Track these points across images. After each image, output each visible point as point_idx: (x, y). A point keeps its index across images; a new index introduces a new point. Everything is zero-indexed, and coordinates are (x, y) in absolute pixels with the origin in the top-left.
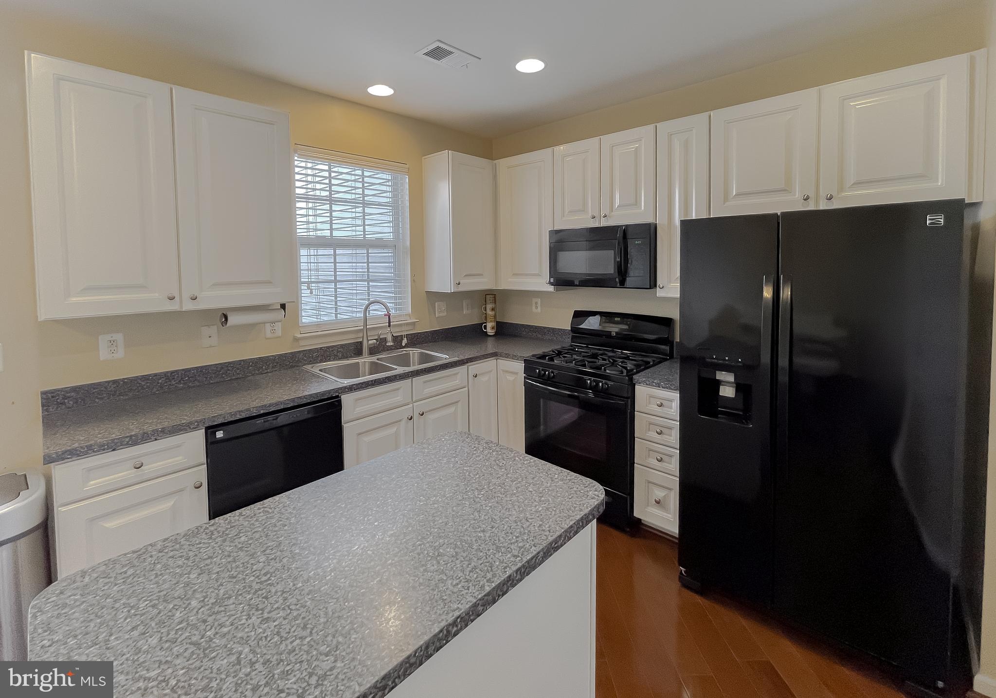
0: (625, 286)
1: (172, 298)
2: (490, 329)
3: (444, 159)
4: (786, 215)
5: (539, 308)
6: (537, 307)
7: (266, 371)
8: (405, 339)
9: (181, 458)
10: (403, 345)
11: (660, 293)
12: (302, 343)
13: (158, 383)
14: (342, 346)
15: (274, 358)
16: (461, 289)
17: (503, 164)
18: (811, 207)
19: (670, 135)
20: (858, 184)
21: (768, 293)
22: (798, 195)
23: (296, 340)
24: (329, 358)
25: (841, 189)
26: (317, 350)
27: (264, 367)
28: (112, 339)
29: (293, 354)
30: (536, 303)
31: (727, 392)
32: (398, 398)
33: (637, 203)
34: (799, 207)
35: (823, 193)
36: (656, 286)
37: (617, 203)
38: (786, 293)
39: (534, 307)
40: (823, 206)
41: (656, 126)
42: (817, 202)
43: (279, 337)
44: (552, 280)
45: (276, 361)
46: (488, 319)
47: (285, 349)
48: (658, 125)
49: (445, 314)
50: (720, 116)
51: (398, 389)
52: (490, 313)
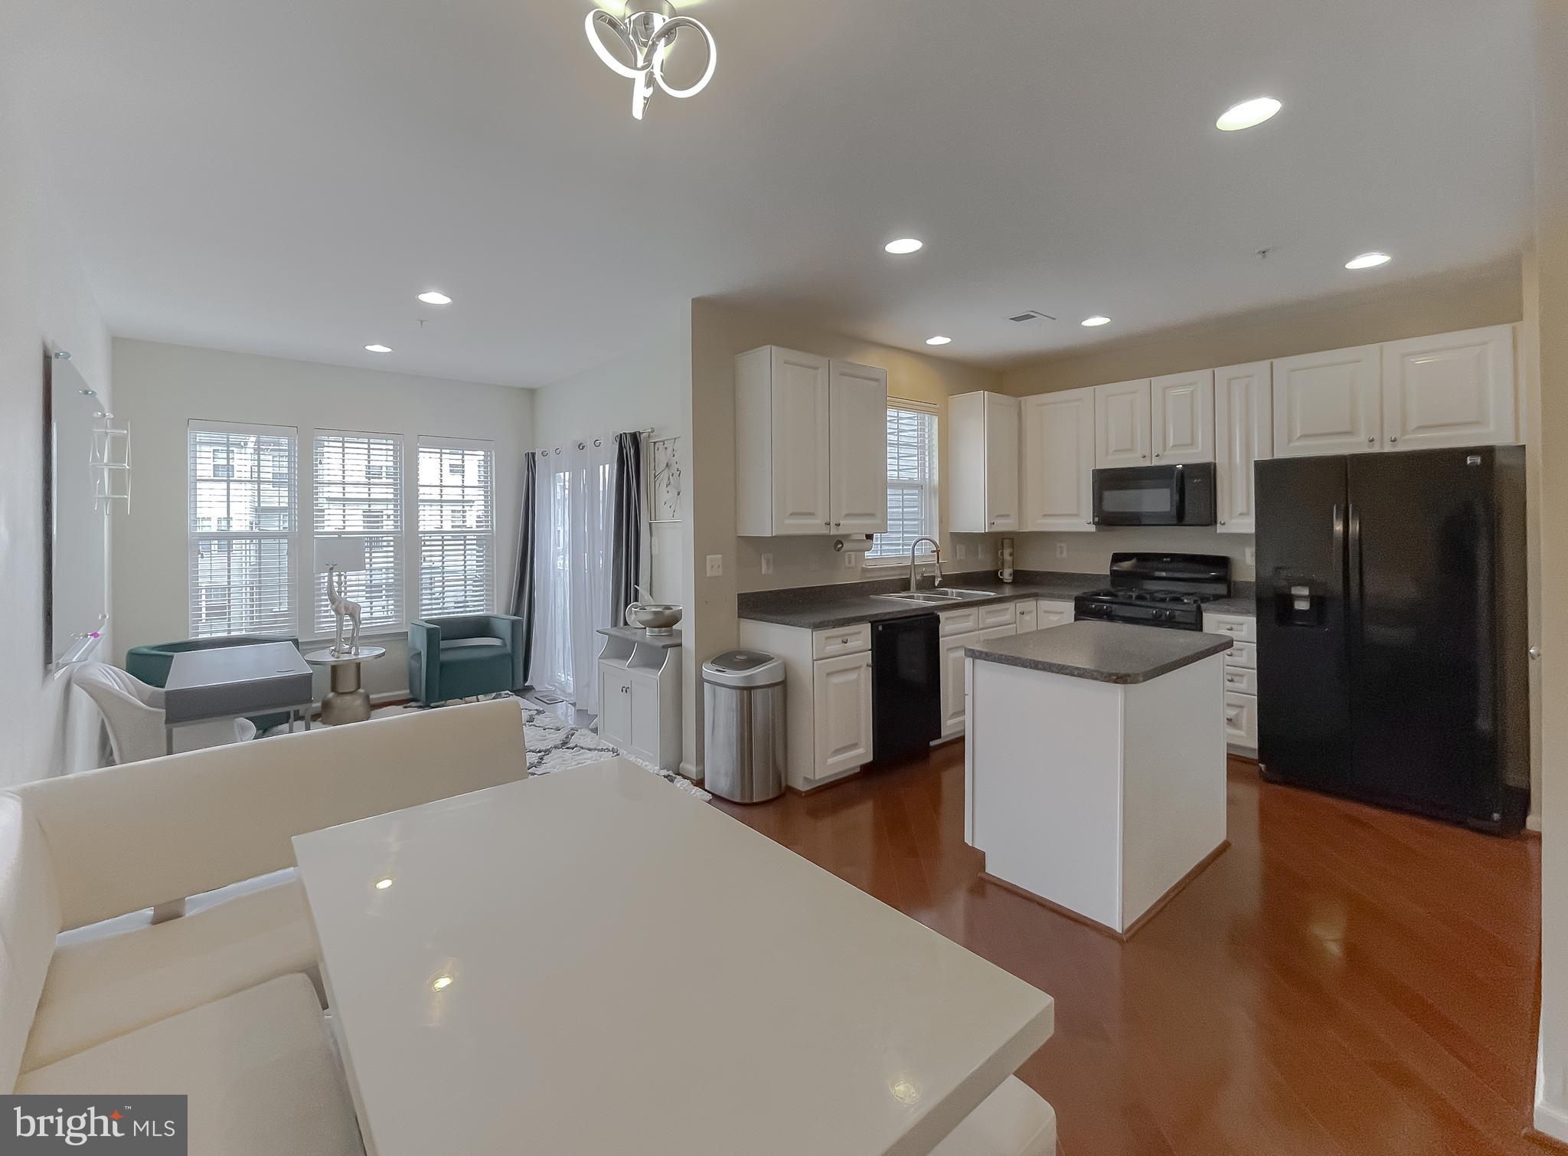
0: (1184, 523)
1: (827, 524)
2: (1007, 575)
3: (979, 399)
4: (1353, 456)
5: (1065, 554)
6: (1062, 553)
9: (860, 642)
11: (1220, 529)
12: (869, 575)
14: (892, 581)
15: (851, 586)
16: (995, 529)
17: (1031, 402)
18: (1376, 449)
19: (1230, 380)
20: (1421, 428)
21: (1338, 527)
22: (1363, 437)
23: (864, 570)
24: (884, 591)
25: (1404, 432)
26: (877, 582)
27: (846, 593)
29: (863, 584)
30: (1061, 548)
31: (1302, 605)
32: (969, 624)
33: (1192, 443)
34: (1366, 449)
35: (1387, 437)
36: (1216, 522)
37: (1171, 442)
38: (1354, 527)
40: (1388, 449)
41: (1214, 371)
42: (1382, 447)
44: (1096, 519)
45: (852, 589)
46: (1005, 564)
48: (1216, 370)
50: (1282, 364)
51: (969, 615)
52: (1007, 557)
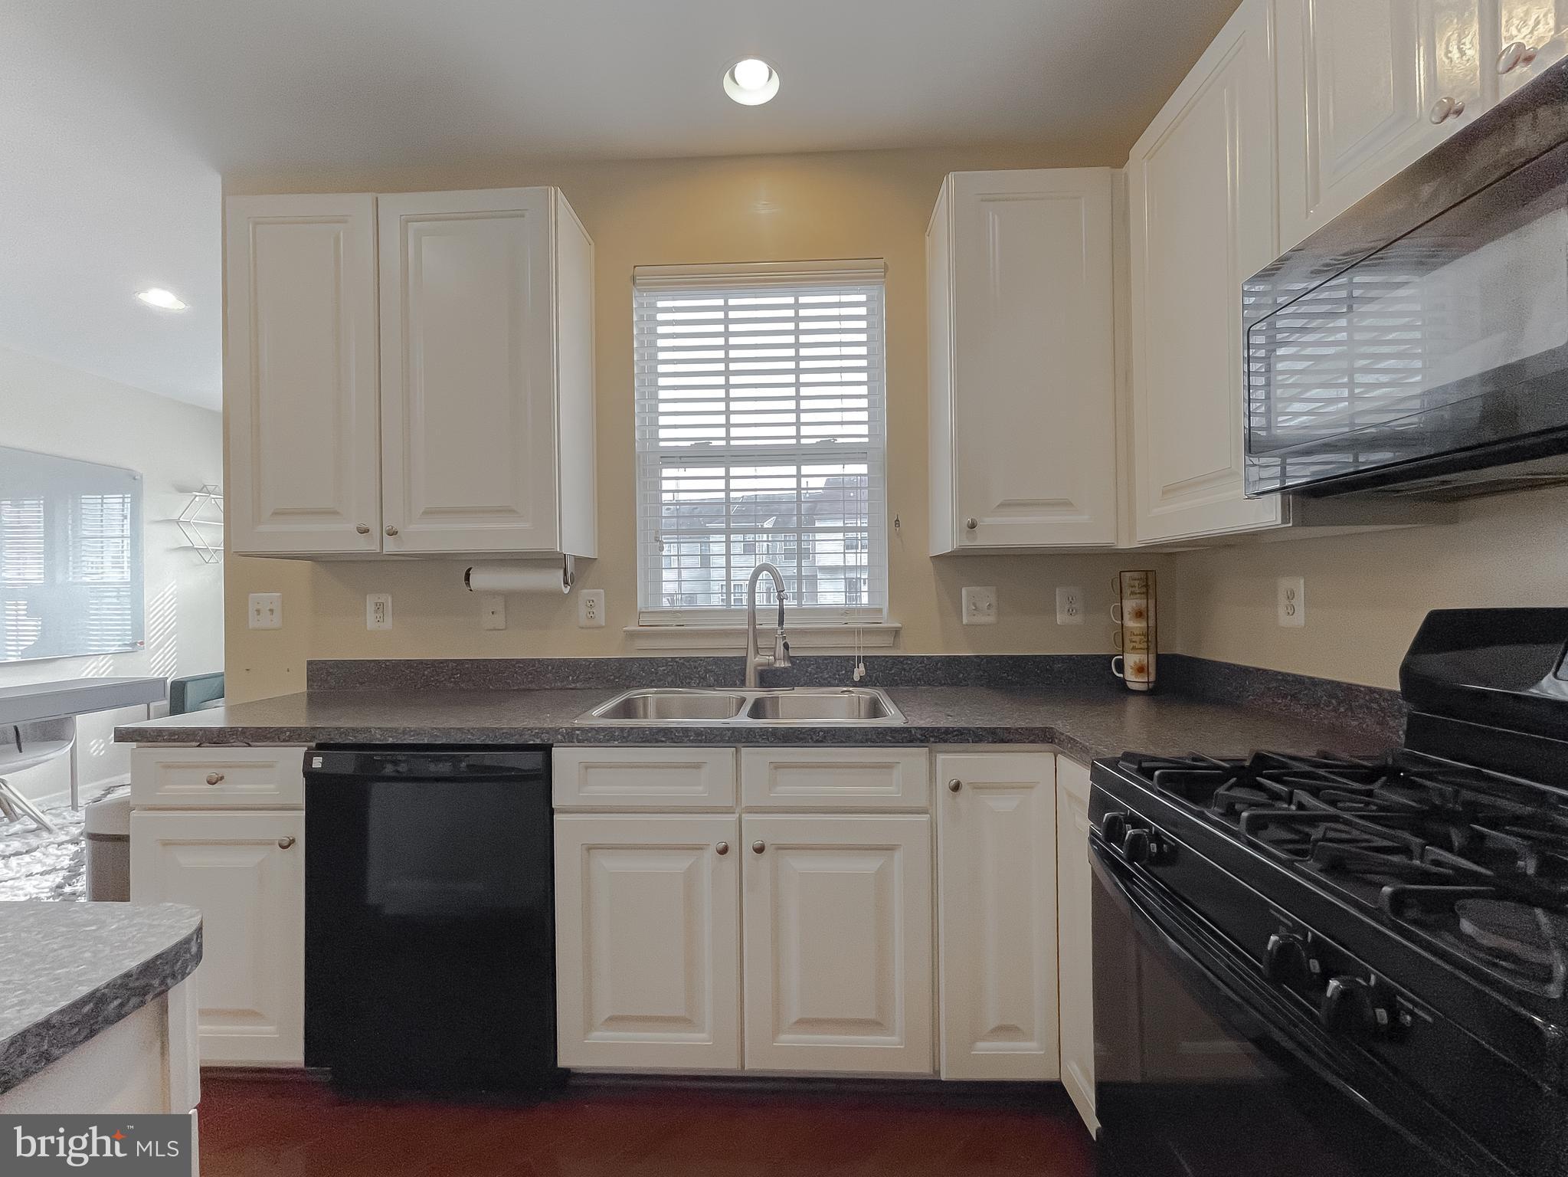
1: (364, 531)
2: (1135, 671)
5: (1300, 618)
6: (1291, 610)
7: (573, 685)
8: (861, 665)
9: (272, 786)
10: (856, 677)
12: (645, 646)
13: (424, 675)
14: (717, 661)
15: (588, 664)
16: (983, 540)
23: (630, 636)
24: (688, 681)
26: (665, 661)
27: (571, 678)
28: (380, 601)
29: (622, 663)
30: (1291, 596)
32: (695, 790)
39: (1282, 611)
43: (599, 627)
45: (590, 670)
46: (1128, 645)
47: (613, 651)
49: (990, 619)
51: (697, 766)
